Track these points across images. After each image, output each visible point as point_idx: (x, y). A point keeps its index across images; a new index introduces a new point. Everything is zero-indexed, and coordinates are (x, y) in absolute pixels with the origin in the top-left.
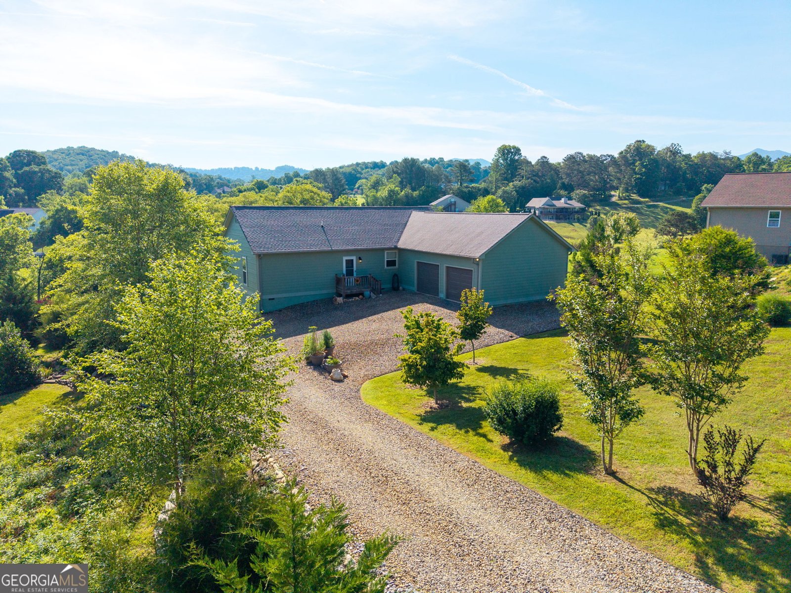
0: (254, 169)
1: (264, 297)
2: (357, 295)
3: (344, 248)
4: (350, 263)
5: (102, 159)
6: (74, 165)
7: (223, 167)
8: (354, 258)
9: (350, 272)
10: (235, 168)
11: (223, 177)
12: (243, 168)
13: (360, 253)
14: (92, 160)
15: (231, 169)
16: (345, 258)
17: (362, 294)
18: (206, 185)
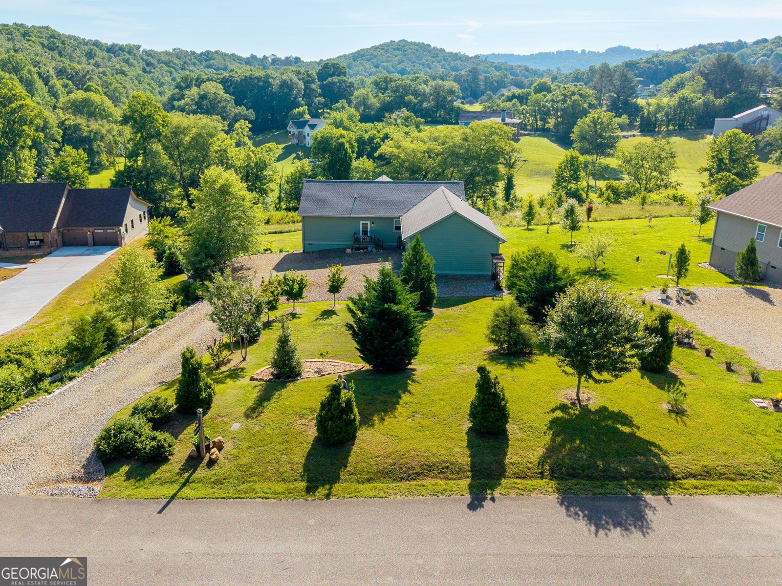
0: (579, 52)
1: (306, 242)
2: (363, 249)
3: (364, 215)
4: (365, 226)
5: (414, 53)
6: (389, 62)
7: (544, 51)
8: (369, 223)
9: (365, 232)
10: (558, 52)
11: (530, 67)
12: (568, 51)
13: (373, 220)
14: (405, 55)
15: (553, 53)
16: (361, 222)
17: (367, 248)
18: (497, 82)
